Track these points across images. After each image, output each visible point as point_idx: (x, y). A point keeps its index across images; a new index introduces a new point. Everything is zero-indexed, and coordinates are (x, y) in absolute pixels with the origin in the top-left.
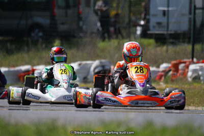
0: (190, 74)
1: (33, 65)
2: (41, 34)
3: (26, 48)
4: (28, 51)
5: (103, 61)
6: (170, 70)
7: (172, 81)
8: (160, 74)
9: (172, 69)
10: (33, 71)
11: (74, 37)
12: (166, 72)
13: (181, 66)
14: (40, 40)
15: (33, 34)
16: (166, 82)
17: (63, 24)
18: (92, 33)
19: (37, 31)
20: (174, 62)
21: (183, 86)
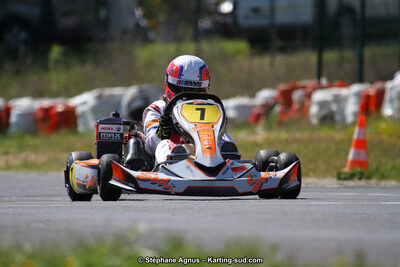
0: (314, 110)
1: (8, 98)
2: (23, 36)
5: (145, 87)
6: (275, 104)
7: (281, 124)
8: (257, 111)
9: (281, 100)
10: (8, 111)
11: (90, 40)
12: (268, 108)
13: (297, 95)
15: (8, 38)
16: (269, 128)
17: (67, 14)
18: (125, 32)
19: (15, 30)
20: (283, 87)
21: (298, 135)
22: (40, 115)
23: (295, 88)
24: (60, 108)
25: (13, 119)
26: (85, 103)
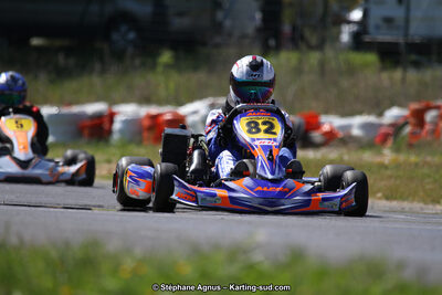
1: (112, 102)
2: (132, 35)
3: (98, 66)
4: (103, 71)
6: (406, 123)
7: (411, 146)
8: (383, 130)
9: (412, 120)
10: (111, 116)
11: (204, 44)
12: (397, 127)
13: (430, 116)
14: (130, 50)
15: (115, 36)
16: (397, 150)
17: (181, 14)
18: (244, 36)
19: (124, 28)
20: (415, 106)
21: (429, 159)
22: (147, 123)
23: (429, 108)
24: (168, 117)
25: (117, 126)
26: (195, 112)
